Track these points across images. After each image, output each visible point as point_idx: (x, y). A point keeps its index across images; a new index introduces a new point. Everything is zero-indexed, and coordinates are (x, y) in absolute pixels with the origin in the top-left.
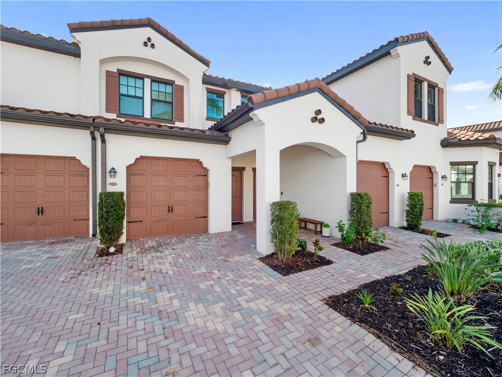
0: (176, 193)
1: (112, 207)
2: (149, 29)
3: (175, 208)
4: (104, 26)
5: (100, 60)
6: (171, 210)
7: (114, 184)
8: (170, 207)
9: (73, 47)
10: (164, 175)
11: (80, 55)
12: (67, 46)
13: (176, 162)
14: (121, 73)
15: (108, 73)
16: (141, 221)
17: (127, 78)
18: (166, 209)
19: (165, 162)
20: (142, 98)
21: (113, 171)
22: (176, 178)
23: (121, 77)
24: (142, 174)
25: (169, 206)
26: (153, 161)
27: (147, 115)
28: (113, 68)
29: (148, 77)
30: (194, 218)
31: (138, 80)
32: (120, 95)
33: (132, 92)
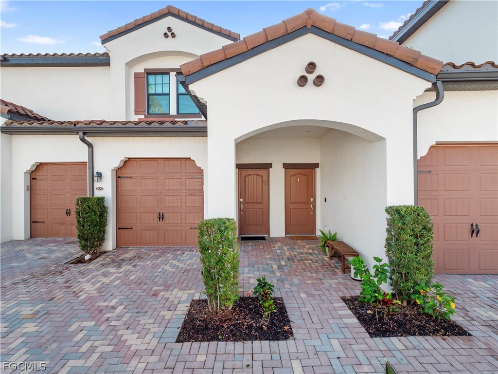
0: (167, 198)
1: (87, 213)
2: (170, 18)
3: (166, 215)
4: (128, 28)
5: (126, 64)
6: (161, 218)
7: (100, 189)
8: (161, 215)
9: (105, 58)
10: (154, 177)
11: (110, 63)
12: (100, 58)
13: (167, 162)
14: (149, 73)
15: (137, 76)
16: (131, 228)
17: (161, 76)
18: (156, 216)
19: (155, 162)
20: (168, 94)
21: (100, 175)
22: (167, 181)
23: (149, 76)
24: (131, 177)
25: (160, 213)
26: (143, 162)
27: (173, 112)
28: (140, 69)
29: (173, 70)
30: (188, 228)
31: (164, 76)
32: (149, 95)
33: (159, 91)
